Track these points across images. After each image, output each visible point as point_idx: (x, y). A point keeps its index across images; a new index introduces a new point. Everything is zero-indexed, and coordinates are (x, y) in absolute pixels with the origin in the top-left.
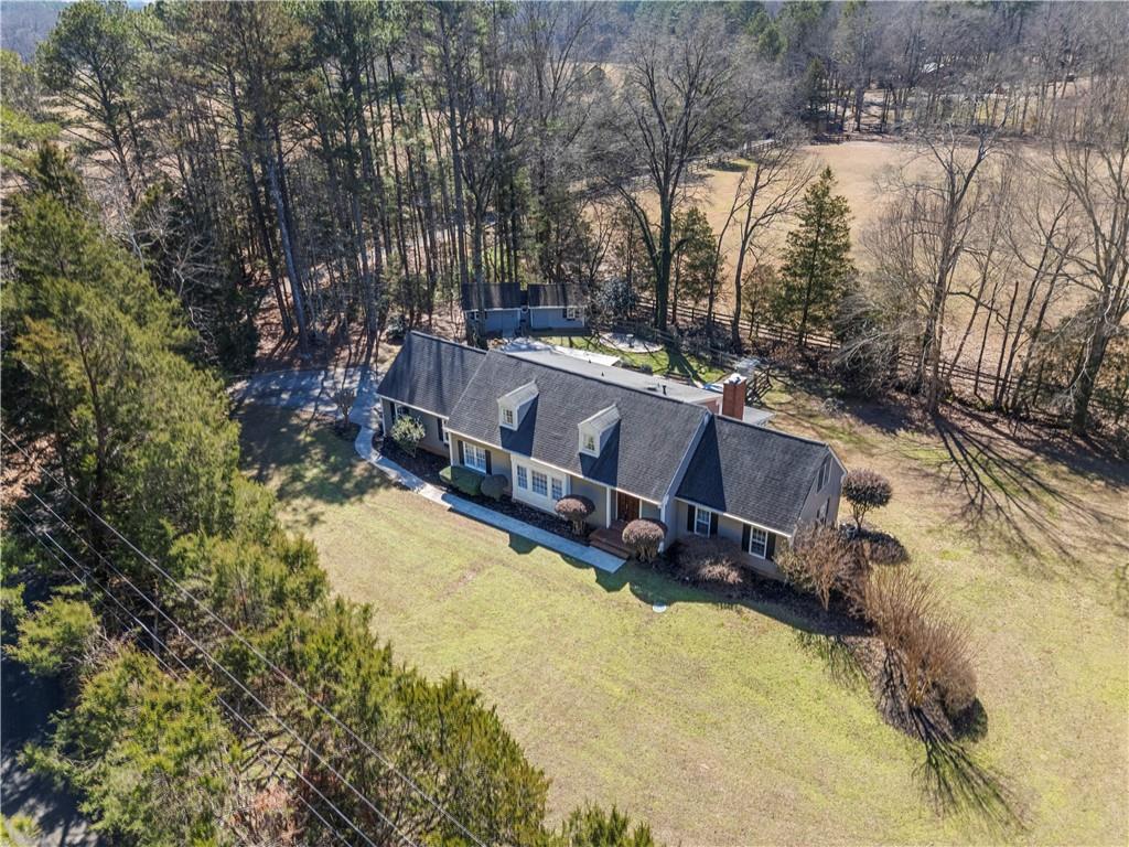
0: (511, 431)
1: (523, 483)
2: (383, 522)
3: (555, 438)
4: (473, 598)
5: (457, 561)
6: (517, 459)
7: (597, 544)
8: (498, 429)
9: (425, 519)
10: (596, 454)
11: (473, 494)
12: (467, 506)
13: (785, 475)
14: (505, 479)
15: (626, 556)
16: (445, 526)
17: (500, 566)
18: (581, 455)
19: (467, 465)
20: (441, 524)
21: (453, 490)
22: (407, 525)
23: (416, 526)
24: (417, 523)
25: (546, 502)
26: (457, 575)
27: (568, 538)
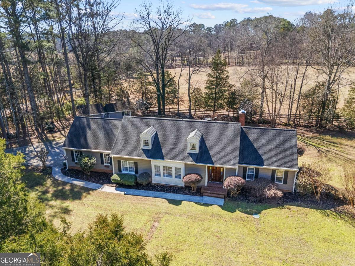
0: (148, 150)
1: (158, 174)
2: (90, 208)
3: (173, 149)
4: (167, 235)
5: (144, 219)
6: (154, 162)
7: (207, 194)
8: (141, 150)
9: (113, 202)
10: (197, 151)
11: (133, 184)
12: (131, 191)
13: (284, 145)
14: (147, 174)
15: (223, 196)
16: (126, 203)
17: (167, 215)
18: (189, 153)
19: (123, 172)
20: (123, 202)
21: (120, 186)
22: (104, 206)
23: (110, 207)
24: (110, 205)
25: (173, 181)
26: (149, 226)
27: (190, 195)
